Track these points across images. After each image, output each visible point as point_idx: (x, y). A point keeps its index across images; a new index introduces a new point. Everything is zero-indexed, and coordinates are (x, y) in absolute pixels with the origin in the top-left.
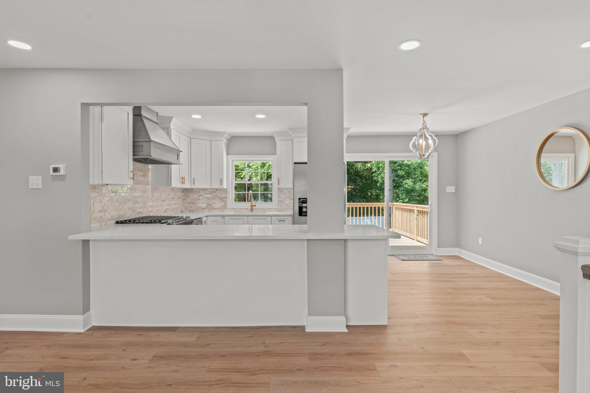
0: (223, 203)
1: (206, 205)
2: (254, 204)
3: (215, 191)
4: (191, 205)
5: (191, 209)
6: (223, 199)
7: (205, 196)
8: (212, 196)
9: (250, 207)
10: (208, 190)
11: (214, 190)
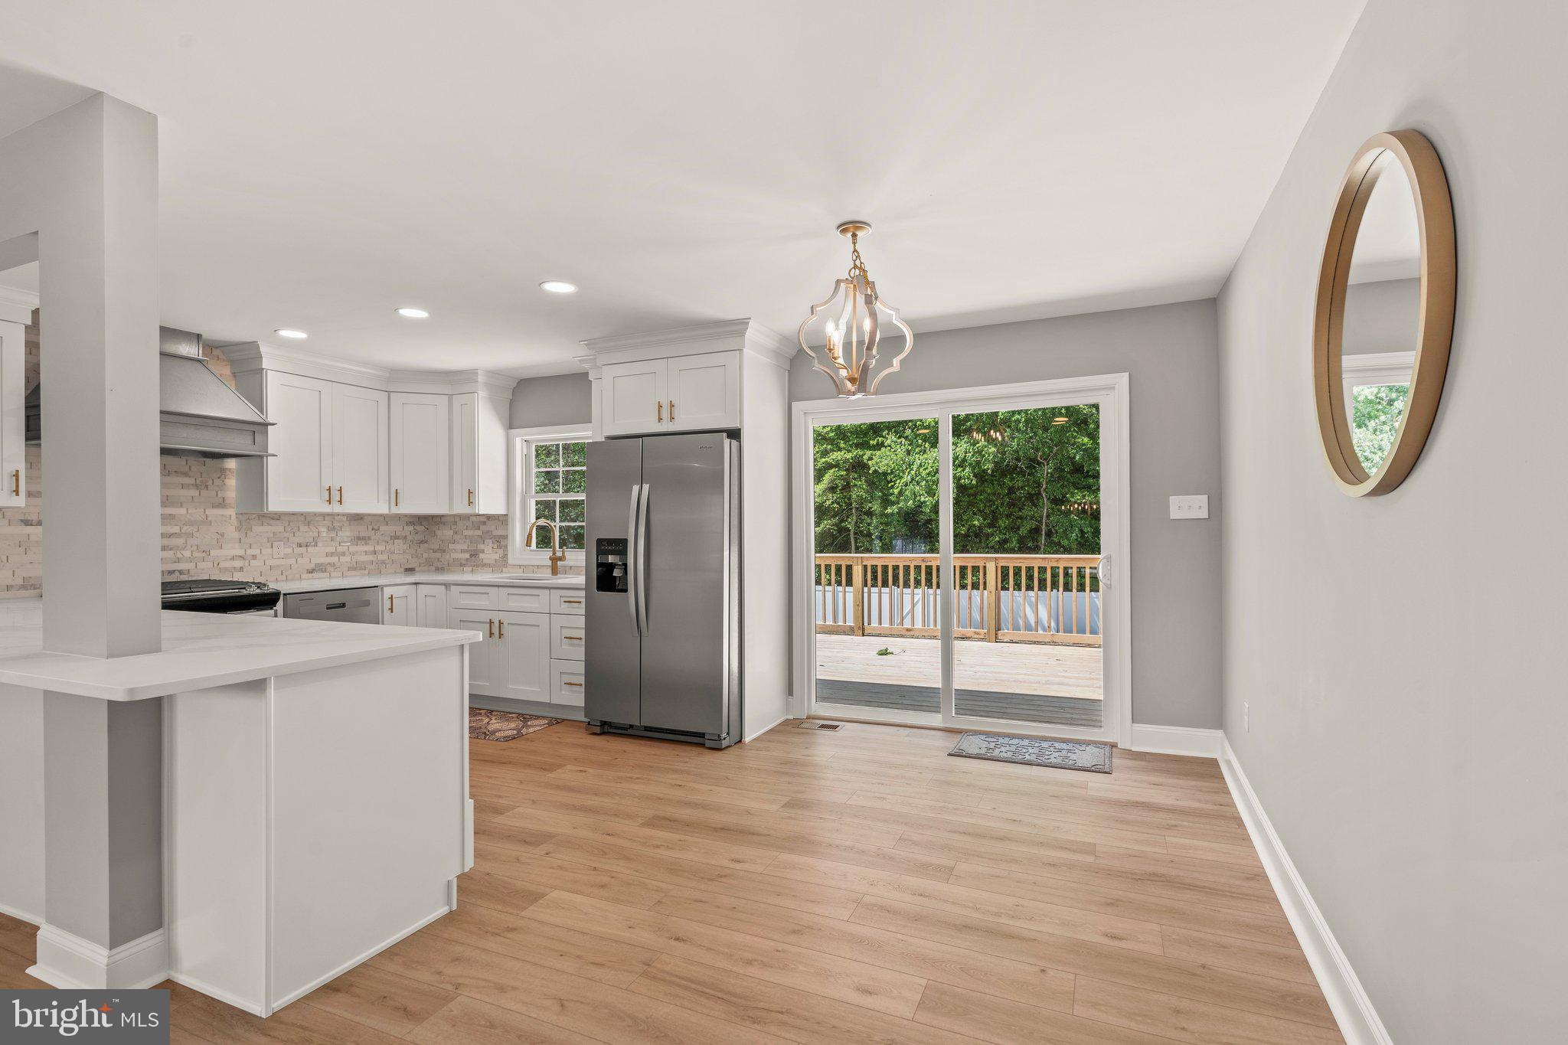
0: (501, 552)
1: (467, 556)
2: (559, 554)
3: (485, 522)
4: (438, 555)
5: (439, 565)
6: (501, 541)
7: (466, 533)
8: (479, 533)
9: (549, 563)
10: (472, 519)
11: (483, 519)
